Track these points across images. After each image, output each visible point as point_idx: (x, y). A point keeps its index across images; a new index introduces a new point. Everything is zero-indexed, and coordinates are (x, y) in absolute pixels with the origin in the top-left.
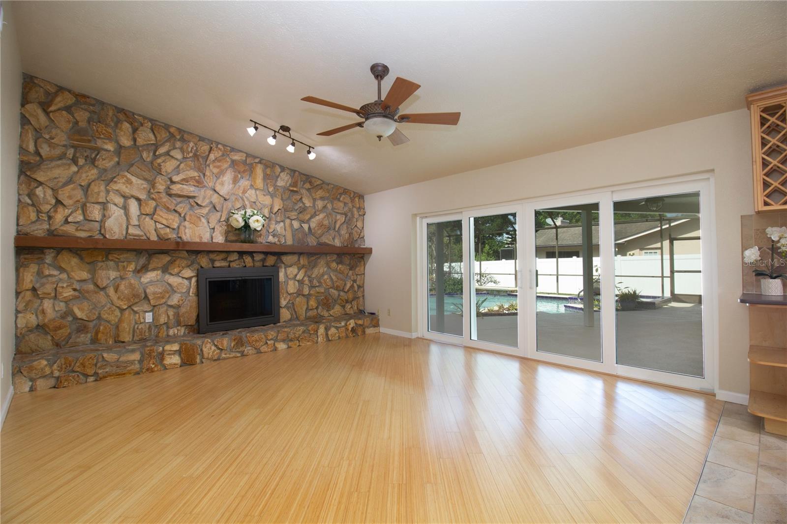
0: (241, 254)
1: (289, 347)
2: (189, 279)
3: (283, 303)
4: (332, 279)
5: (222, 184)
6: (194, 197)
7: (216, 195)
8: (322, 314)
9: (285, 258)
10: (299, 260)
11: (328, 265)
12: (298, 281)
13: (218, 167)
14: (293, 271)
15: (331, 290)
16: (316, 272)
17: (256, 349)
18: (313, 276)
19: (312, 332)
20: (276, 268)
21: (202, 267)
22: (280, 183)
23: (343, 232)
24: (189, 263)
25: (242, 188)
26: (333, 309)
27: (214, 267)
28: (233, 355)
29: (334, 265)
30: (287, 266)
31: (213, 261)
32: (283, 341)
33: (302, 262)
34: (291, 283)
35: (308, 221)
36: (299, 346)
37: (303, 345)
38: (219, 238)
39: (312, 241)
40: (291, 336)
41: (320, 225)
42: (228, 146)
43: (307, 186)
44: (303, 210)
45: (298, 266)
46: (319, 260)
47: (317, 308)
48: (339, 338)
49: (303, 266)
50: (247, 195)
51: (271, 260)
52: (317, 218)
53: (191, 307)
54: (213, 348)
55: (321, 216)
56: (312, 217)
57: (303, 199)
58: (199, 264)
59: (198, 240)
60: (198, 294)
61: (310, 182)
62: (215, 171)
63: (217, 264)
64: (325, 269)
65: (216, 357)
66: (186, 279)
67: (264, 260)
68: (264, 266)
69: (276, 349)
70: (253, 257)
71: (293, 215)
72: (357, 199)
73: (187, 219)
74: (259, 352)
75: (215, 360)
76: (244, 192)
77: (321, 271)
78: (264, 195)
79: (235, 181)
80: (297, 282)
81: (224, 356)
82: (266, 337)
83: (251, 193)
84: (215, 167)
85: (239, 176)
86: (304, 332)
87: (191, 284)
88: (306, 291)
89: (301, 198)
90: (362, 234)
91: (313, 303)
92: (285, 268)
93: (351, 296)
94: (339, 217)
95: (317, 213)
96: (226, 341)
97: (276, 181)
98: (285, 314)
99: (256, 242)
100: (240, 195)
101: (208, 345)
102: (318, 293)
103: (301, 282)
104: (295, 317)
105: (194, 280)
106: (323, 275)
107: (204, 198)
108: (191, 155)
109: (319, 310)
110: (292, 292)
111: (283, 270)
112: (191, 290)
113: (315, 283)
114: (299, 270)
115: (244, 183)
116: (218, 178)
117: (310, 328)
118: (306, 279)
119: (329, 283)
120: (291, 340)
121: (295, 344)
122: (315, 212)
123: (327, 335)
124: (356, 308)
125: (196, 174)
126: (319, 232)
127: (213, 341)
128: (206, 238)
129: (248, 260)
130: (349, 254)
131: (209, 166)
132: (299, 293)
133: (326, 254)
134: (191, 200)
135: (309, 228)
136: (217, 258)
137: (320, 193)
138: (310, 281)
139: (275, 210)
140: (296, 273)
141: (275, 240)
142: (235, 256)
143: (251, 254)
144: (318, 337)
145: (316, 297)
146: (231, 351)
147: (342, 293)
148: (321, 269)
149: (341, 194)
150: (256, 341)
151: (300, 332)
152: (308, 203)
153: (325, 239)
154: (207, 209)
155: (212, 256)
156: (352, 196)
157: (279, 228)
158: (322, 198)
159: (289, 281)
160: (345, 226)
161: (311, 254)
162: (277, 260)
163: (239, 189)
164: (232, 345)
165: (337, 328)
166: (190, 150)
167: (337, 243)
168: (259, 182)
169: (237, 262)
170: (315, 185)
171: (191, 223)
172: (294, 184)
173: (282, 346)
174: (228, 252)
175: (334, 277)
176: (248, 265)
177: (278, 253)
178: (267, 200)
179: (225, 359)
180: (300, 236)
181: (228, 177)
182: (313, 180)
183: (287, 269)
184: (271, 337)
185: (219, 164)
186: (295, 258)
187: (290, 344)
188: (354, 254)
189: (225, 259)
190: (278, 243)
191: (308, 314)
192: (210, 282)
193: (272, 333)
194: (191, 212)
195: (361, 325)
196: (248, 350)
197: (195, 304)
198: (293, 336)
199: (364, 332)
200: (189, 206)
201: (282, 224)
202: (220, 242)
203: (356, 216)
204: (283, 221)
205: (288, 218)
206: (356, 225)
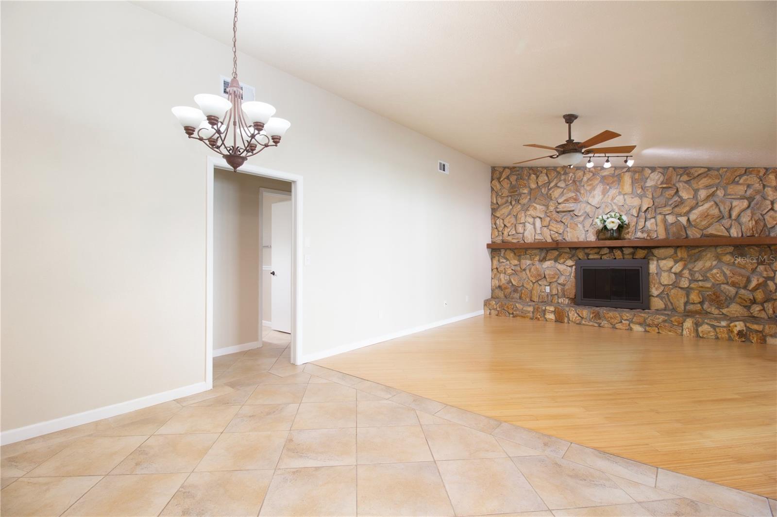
0: (611, 249)
1: (646, 331)
2: (571, 266)
3: (654, 292)
4: (725, 274)
5: (594, 197)
6: (573, 211)
7: (589, 206)
8: (709, 310)
9: (656, 252)
10: (676, 253)
11: (718, 258)
12: (675, 274)
13: (590, 185)
14: (667, 264)
15: (722, 286)
16: (699, 265)
17: (612, 324)
18: (695, 269)
19: (676, 324)
20: (646, 260)
21: (580, 259)
22: (649, 183)
23: (745, 219)
24: (570, 256)
25: (611, 197)
26: (728, 307)
27: (588, 259)
28: (591, 323)
29: (728, 258)
30: (659, 259)
31: (588, 255)
32: (640, 324)
33: (679, 254)
34: (665, 275)
35: (687, 214)
36: (659, 333)
37: (664, 333)
38: (592, 238)
39: (694, 233)
40: (649, 321)
41: (705, 215)
42: (598, 167)
43: (685, 178)
44: (682, 202)
45: (675, 259)
46: (704, 253)
47: (701, 303)
48: (717, 338)
49: (681, 259)
50: (615, 201)
51: (641, 254)
52: (700, 209)
53: (571, 285)
54: (576, 315)
55: (707, 206)
56: (692, 209)
57: (681, 193)
58: (577, 256)
59: (576, 240)
60: (576, 277)
61: (688, 174)
62: (588, 188)
63: (591, 257)
64: (715, 263)
65: (578, 322)
66: (570, 266)
67: (633, 254)
68: (633, 259)
69: (631, 329)
70: (622, 252)
71: (667, 210)
73: (568, 226)
74: (614, 327)
75: (577, 324)
76: (613, 199)
77: (708, 264)
78: (632, 198)
79: (604, 193)
80: (673, 275)
81: (583, 322)
82: (621, 317)
83: (620, 199)
84: (588, 185)
85: (608, 187)
86: (665, 321)
87: (572, 270)
88: (685, 283)
89: (677, 191)
91: (694, 297)
92: (657, 261)
93: (759, 295)
94: (735, 203)
95: (700, 204)
96: (585, 312)
97: (645, 182)
98: (657, 303)
99: (624, 239)
100: (610, 202)
101: (573, 312)
102: (702, 287)
103: (679, 275)
104: (669, 309)
105: (574, 267)
106: (711, 269)
107: (580, 210)
108: (571, 182)
109: (705, 306)
110: (666, 283)
111: (655, 262)
112: (572, 274)
113: (698, 276)
114: (676, 262)
115: (613, 192)
116: (590, 193)
117: (673, 319)
118: (686, 273)
119: (721, 278)
120: (649, 326)
121: (654, 330)
122: (697, 204)
123: (697, 331)
124: (771, 311)
125: (573, 194)
126: (704, 223)
127: (576, 311)
128: (582, 238)
129: (618, 253)
130: (758, 246)
131: (583, 186)
132: (675, 285)
133: (716, 246)
134: (571, 213)
135: (688, 220)
136: (591, 252)
137: (704, 181)
138: (691, 275)
139: (644, 208)
140: (671, 266)
141: (645, 235)
142: (606, 251)
143: (621, 248)
144: (682, 330)
145: (700, 291)
146: (590, 320)
147: (742, 291)
148: (707, 262)
149: (740, 176)
150: (611, 318)
151: (660, 320)
152: (685, 195)
153: (711, 231)
154: (583, 217)
155: (587, 251)
156: (761, 174)
157: (650, 224)
158: (707, 187)
159: (663, 273)
160: (749, 212)
161: (691, 246)
162: (648, 253)
163: (608, 197)
164: (591, 317)
165: (713, 326)
166: (570, 179)
167: (734, 233)
168: (627, 188)
169: (608, 255)
170: (696, 174)
171: (571, 229)
172: (668, 181)
173: (637, 328)
174: (600, 248)
175: (728, 272)
176: (618, 257)
177: (650, 248)
178: (636, 202)
179: (584, 325)
180: (674, 229)
181: (598, 191)
182: (692, 171)
183: (659, 261)
184: (625, 318)
185: (590, 183)
186: (671, 251)
187: (647, 328)
188: (769, 246)
189: (598, 253)
190: (648, 238)
191: (688, 308)
192: (583, 269)
193: (627, 315)
194: (571, 221)
195: (757, 331)
196: (604, 323)
197: (574, 284)
198: (651, 322)
199: (763, 340)
200: (570, 217)
201: (653, 220)
202: (592, 240)
203: (770, 198)
204: (654, 218)
205: (660, 214)
206: (772, 209)
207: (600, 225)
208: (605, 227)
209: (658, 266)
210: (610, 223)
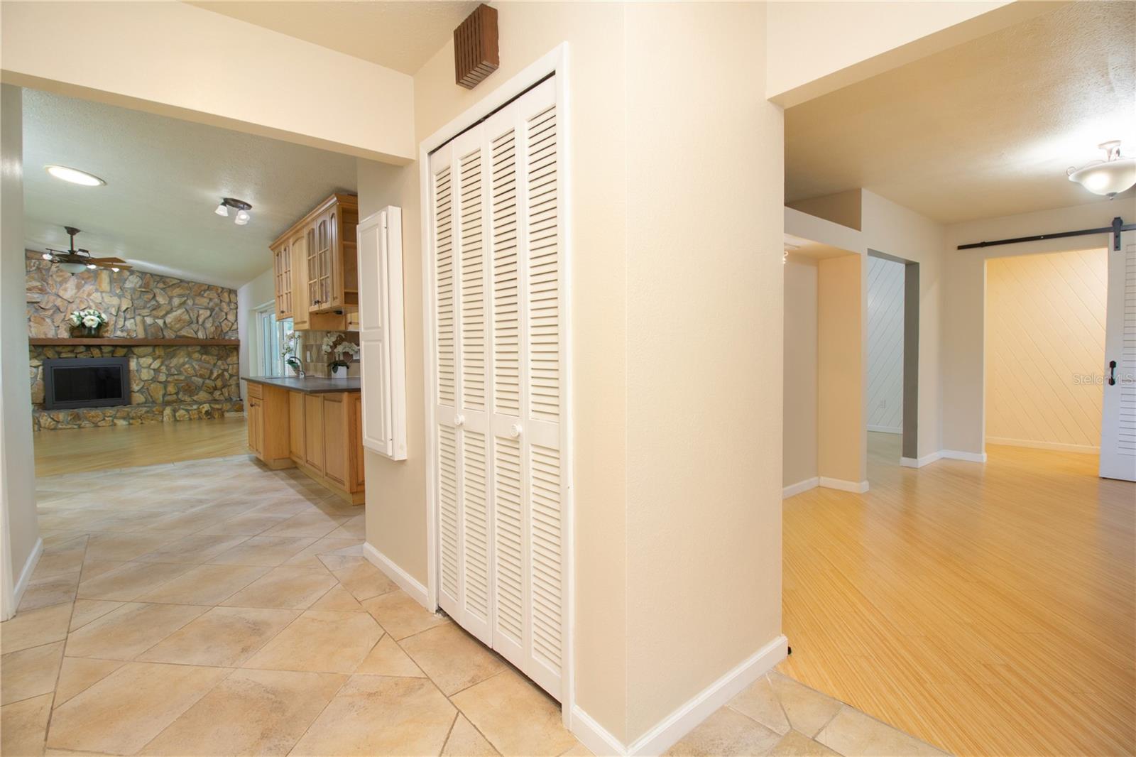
0: (88, 347)
1: (130, 424)
2: (37, 367)
3: (135, 387)
4: (194, 369)
5: (65, 290)
6: (38, 302)
7: (60, 299)
8: (183, 399)
9: (136, 350)
10: (154, 351)
11: (189, 355)
12: (154, 370)
13: (61, 276)
14: (146, 361)
15: (193, 378)
16: (174, 362)
17: (93, 423)
18: (171, 365)
19: (157, 413)
20: (126, 358)
21: (48, 358)
22: (128, 285)
23: (208, 325)
24: (36, 354)
25: (86, 292)
26: (197, 394)
27: (60, 358)
28: (69, 426)
29: (196, 355)
30: (138, 357)
31: (59, 353)
32: (124, 418)
33: (157, 352)
34: (144, 371)
35: (163, 317)
36: (142, 423)
37: (146, 423)
38: (64, 334)
39: (169, 334)
40: (132, 414)
41: (179, 320)
43: (161, 285)
44: (158, 306)
45: (153, 356)
46: (178, 352)
47: (177, 394)
48: (190, 419)
49: (159, 357)
50: (91, 297)
51: (120, 352)
52: (174, 314)
53: (38, 389)
54: (49, 420)
55: (179, 312)
56: (168, 313)
57: (157, 298)
58: (45, 355)
59: (44, 337)
60: (44, 379)
61: (164, 283)
62: (59, 279)
63: (63, 355)
64: (186, 359)
65: (53, 427)
66: (35, 367)
67: (113, 352)
68: (113, 357)
69: (115, 425)
70: (101, 349)
71: (145, 312)
72: (226, 295)
73: (32, 320)
74: (96, 426)
75: (52, 429)
76: (89, 295)
77: (181, 360)
78: (111, 297)
79: (79, 287)
80: (152, 371)
81: (60, 426)
82: (104, 414)
83: (96, 296)
84: (58, 276)
85: (83, 282)
86: (147, 412)
87: (38, 370)
88: (162, 378)
89: (154, 297)
90: (235, 327)
91: (171, 389)
92: (137, 358)
93: (219, 383)
94: (201, 312)
95: (174, 309)
96: (62, 415)
97: (124, 283)
98: (138, 398)
99: (103, 337)
100: (85, 297)
101: (45, 418)
102: (176, 380)
103: (157, 371)
104: (150, 401)
105: (41, 368)
106: (184, 364)
107: (47, 303)
108: (34, 268)
109: (180, 396)
110: (146, 379)
111: (135, 360)
112: (39, 377)
113: (174, 371)
114: (155, 359)
115: (88, 288)
116: (61, 285)
117: (154, 409)
118: (163, 368)
119: (191, 371)
120: (133, 418)
121: (138, 422)
122: (172, 309)
123: (175, 416)
124: (227, 394)
125: (38, 284)
126: (177, 326)
127: (49, 415)
128: (51, 334)
129: (96, 352)
130: (217, 346)
131: (52, 276)
132: (154, 380)
133: (187, 346)
134: (35, 305)
135: (165, 322)
136: (64, 350)
137: (177, 291)
138: (168, 370)
139: (124, 308)
140: (150, 362)
141: (125, 334)
142: (82, 349)
143: (99, 347)
144: (163, 418)
145: (175, 384)
146: (68, 423)
147: (207, 381)
148: (180, 359)
149: (205, 291)
150: (93, 417)
151: (143, 412)
152: (161, 300)
153: (183, 333)
154: (51, 311)
155: (58, 349)
156: (219, 291)
157: (129, 323)
158: (180, 296)
159: (142, 369)
160: (211, 319)
161: (168, 346)
162: (128, 351)
163: (83, 292)
164: (69, 419)
165: (187, 411)
166: (32, 264)
167: (201, 335)
168: (105, 285)
169: (84, 354)
170: (171, 284)
171: (36, 323)
172: (146, 285)
173: (121, 423)
174: (75, 346)
175: (197, 367)
176: (96, 356)
177: (130, 347)
178: (115, 301)
179: (61, 429)
180: (153, 330)
181: (71, 284)
182: (168, 280)
183: (140, 359)
184: (109, 414)
185: (61, 274)
186: (150, 350)
187: (131, 421)
188: (225, 346)
189: (72, 352)
190: (128, 337)
191: (166, 399)
192: (55, 370)
193: (111, 411)
194: (36, 314)
195: (218, 409)
196: (85, 423)
197: (41, 387)
198: (134, 415)
199: (222, 416)
200: (34, 310)
201: (132, 321)
202: (65, 337)
203: (225, 310)
204: (133, 318)
205: (139, 315)
206: (226, 319)
207: (76, 321)
208: (83, 325)
209: (138, 363)
210: (89, 321)
